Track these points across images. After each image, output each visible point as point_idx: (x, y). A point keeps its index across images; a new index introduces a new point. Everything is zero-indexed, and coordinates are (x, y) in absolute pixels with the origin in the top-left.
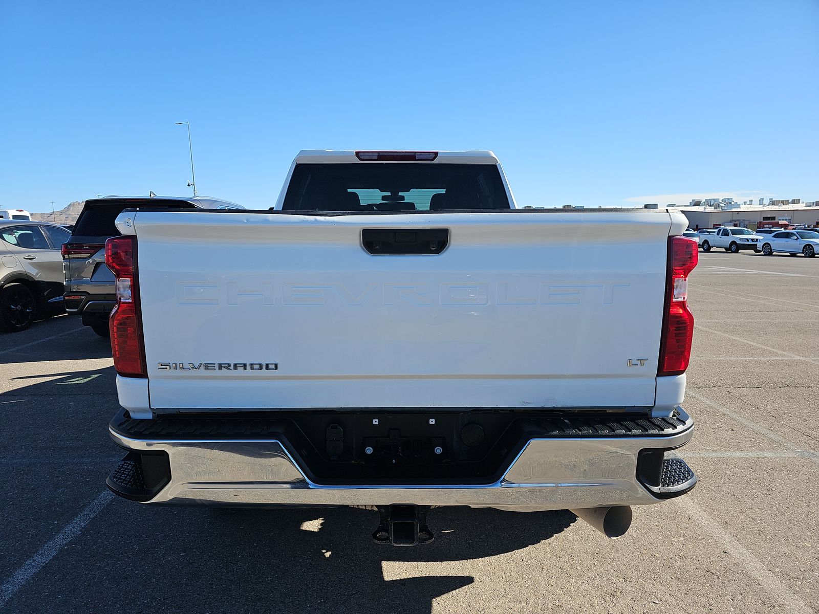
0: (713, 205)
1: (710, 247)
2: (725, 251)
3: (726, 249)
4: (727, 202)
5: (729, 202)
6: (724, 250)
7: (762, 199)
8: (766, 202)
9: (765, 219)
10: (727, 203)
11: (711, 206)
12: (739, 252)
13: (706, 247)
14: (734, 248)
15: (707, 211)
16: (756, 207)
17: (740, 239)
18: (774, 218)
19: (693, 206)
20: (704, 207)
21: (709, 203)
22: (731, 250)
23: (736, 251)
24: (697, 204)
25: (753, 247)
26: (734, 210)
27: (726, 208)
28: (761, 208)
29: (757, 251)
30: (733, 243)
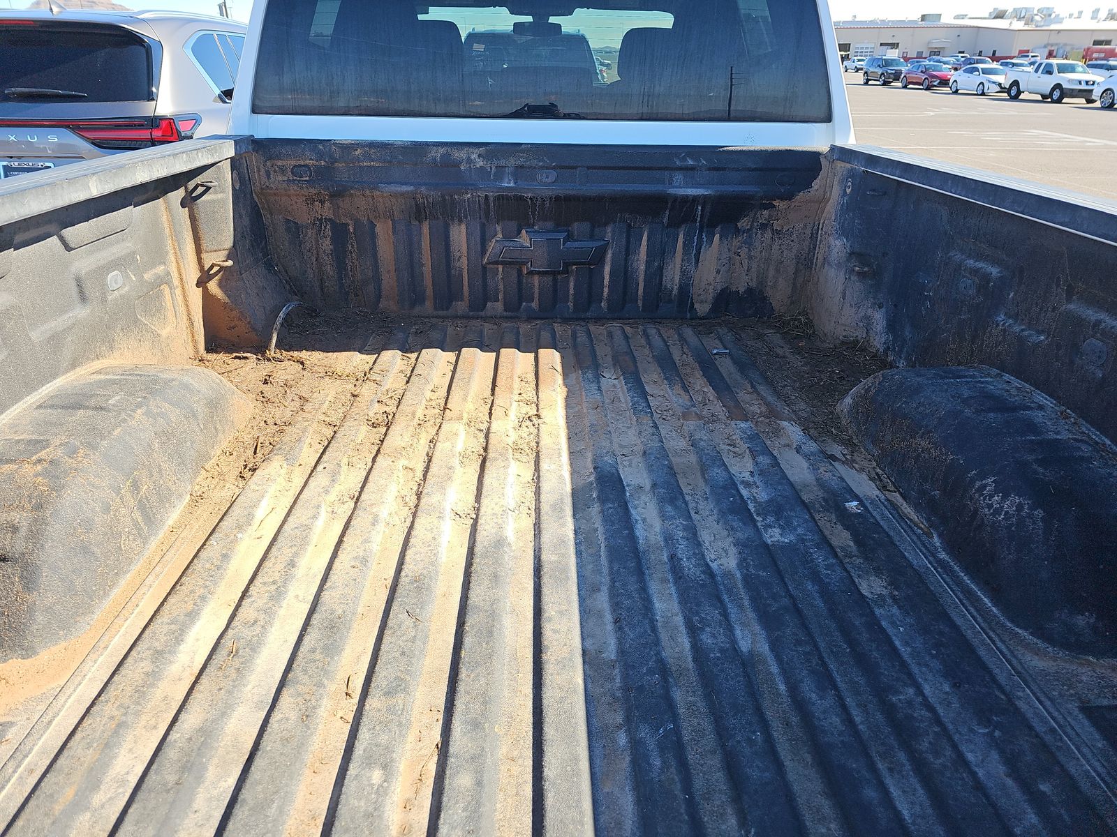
0: (1023, 17)
1: (1019, 93)
2: (1041, 99)
3: (1042, 96)
4: (1044, 13)
5: (1047, 14)
6: (1039, 98)
7: (1098, 10)
8: (1103, 14)
9: (1096, 43)
10: (1045, 15)
11: (1020, 19)
12: (1063, 101)
13: (1013, 92)
14: (1058, 95)
15: (1013, 27)
16: (1086, 24)
17: (1070, 81)
18: (1108, 43)
19: (994, 18)
20: (1010, 20)
21: (1018, 15)
22: (1052, 98)
23: (1059, 101)
24: (1000, 15)
25: (1086, 95)
26: (1053, 27)
27: (1042, 24)
28: (1093, 25)
29: (1090, 101)
30: (1058, 86)
